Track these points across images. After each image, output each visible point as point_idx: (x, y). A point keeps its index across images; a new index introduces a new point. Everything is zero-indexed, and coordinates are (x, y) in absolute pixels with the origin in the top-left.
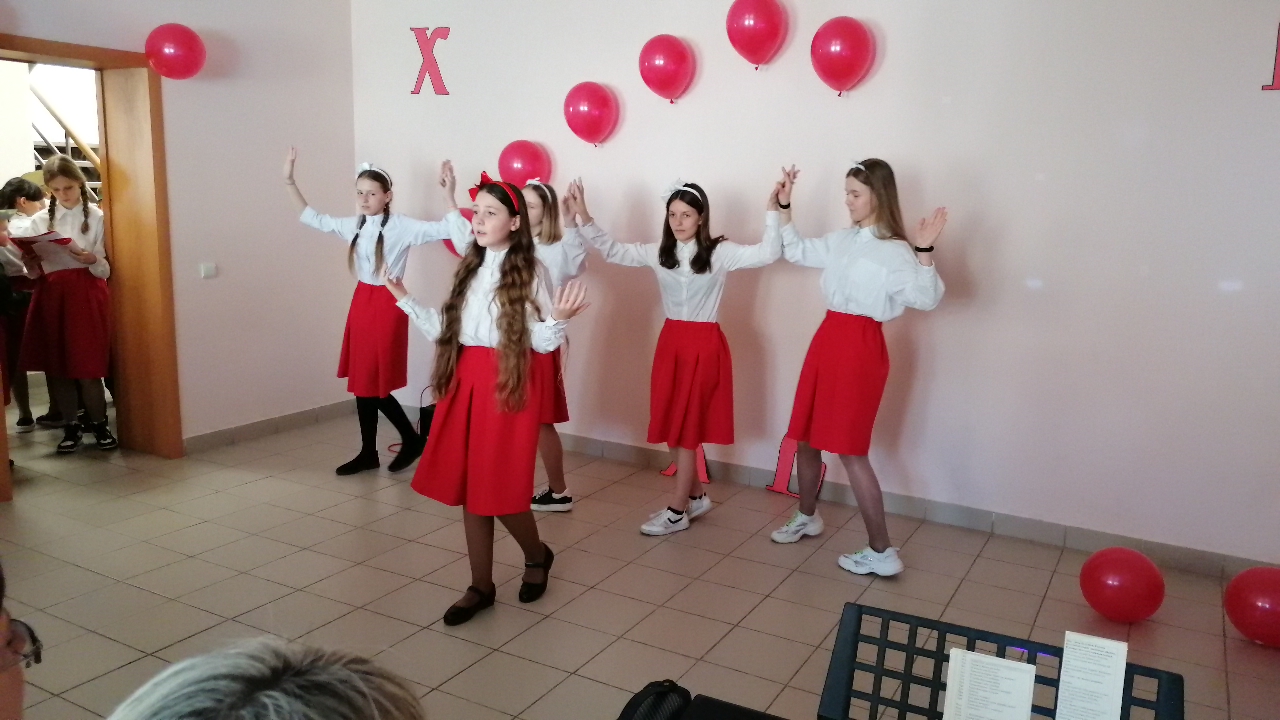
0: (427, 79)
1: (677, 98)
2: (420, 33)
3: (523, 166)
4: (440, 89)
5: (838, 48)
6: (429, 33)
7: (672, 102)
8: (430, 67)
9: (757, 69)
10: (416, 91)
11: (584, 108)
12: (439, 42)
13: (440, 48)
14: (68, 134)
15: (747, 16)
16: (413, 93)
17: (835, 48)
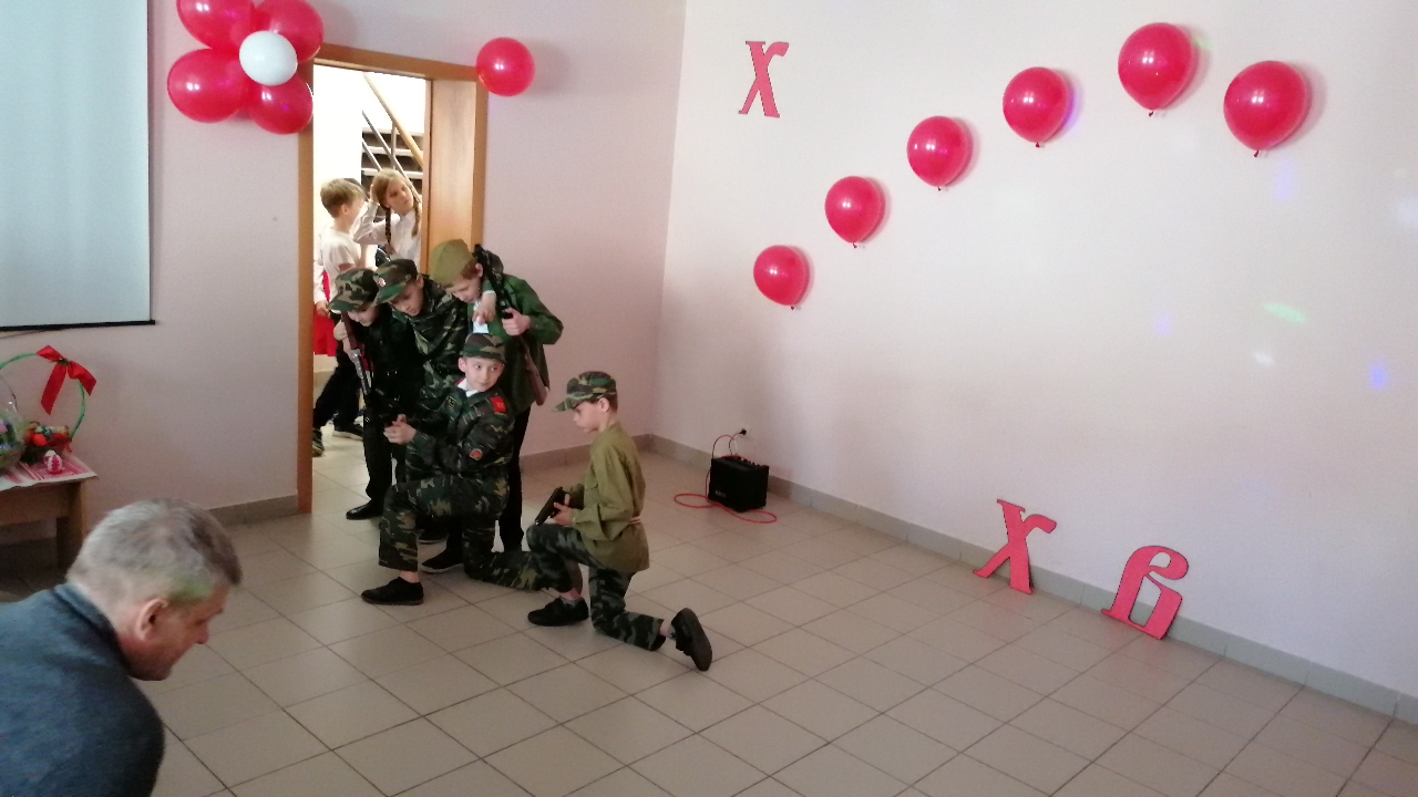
0: (758, 100)
1: (1046, 141)
2: (755, 47)
3: (852, 204)
4: (770, 110)
5: (1261, 100)
6: (765, 48)
7: (1038, 146)
8: (762, 86)
9: (1150, 115)
10: (745, 110)
11: (931, 147)
12: (776, 59)
13: (776, 65)
14: (395, 124)
15: (1146, 53)
16: (740, 112)
17: (1258, 99)
